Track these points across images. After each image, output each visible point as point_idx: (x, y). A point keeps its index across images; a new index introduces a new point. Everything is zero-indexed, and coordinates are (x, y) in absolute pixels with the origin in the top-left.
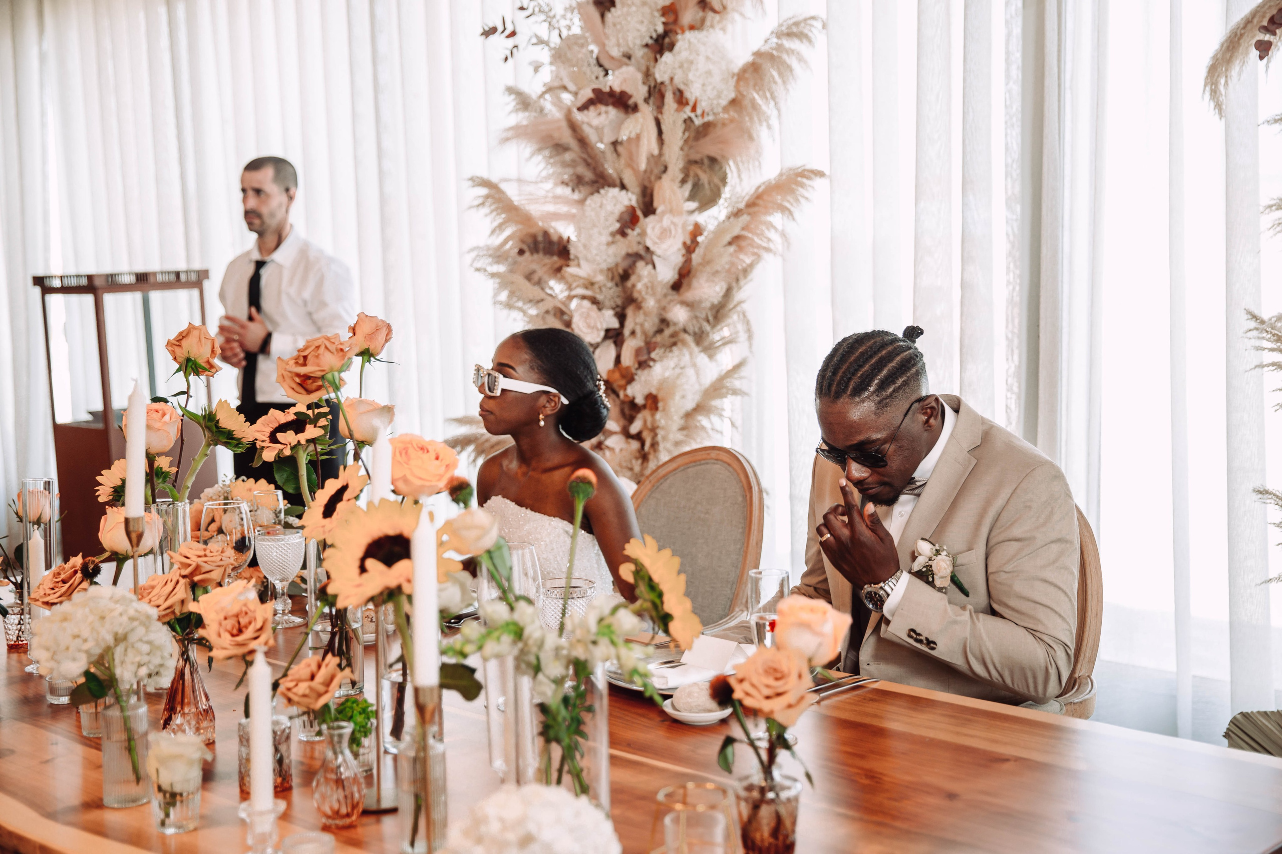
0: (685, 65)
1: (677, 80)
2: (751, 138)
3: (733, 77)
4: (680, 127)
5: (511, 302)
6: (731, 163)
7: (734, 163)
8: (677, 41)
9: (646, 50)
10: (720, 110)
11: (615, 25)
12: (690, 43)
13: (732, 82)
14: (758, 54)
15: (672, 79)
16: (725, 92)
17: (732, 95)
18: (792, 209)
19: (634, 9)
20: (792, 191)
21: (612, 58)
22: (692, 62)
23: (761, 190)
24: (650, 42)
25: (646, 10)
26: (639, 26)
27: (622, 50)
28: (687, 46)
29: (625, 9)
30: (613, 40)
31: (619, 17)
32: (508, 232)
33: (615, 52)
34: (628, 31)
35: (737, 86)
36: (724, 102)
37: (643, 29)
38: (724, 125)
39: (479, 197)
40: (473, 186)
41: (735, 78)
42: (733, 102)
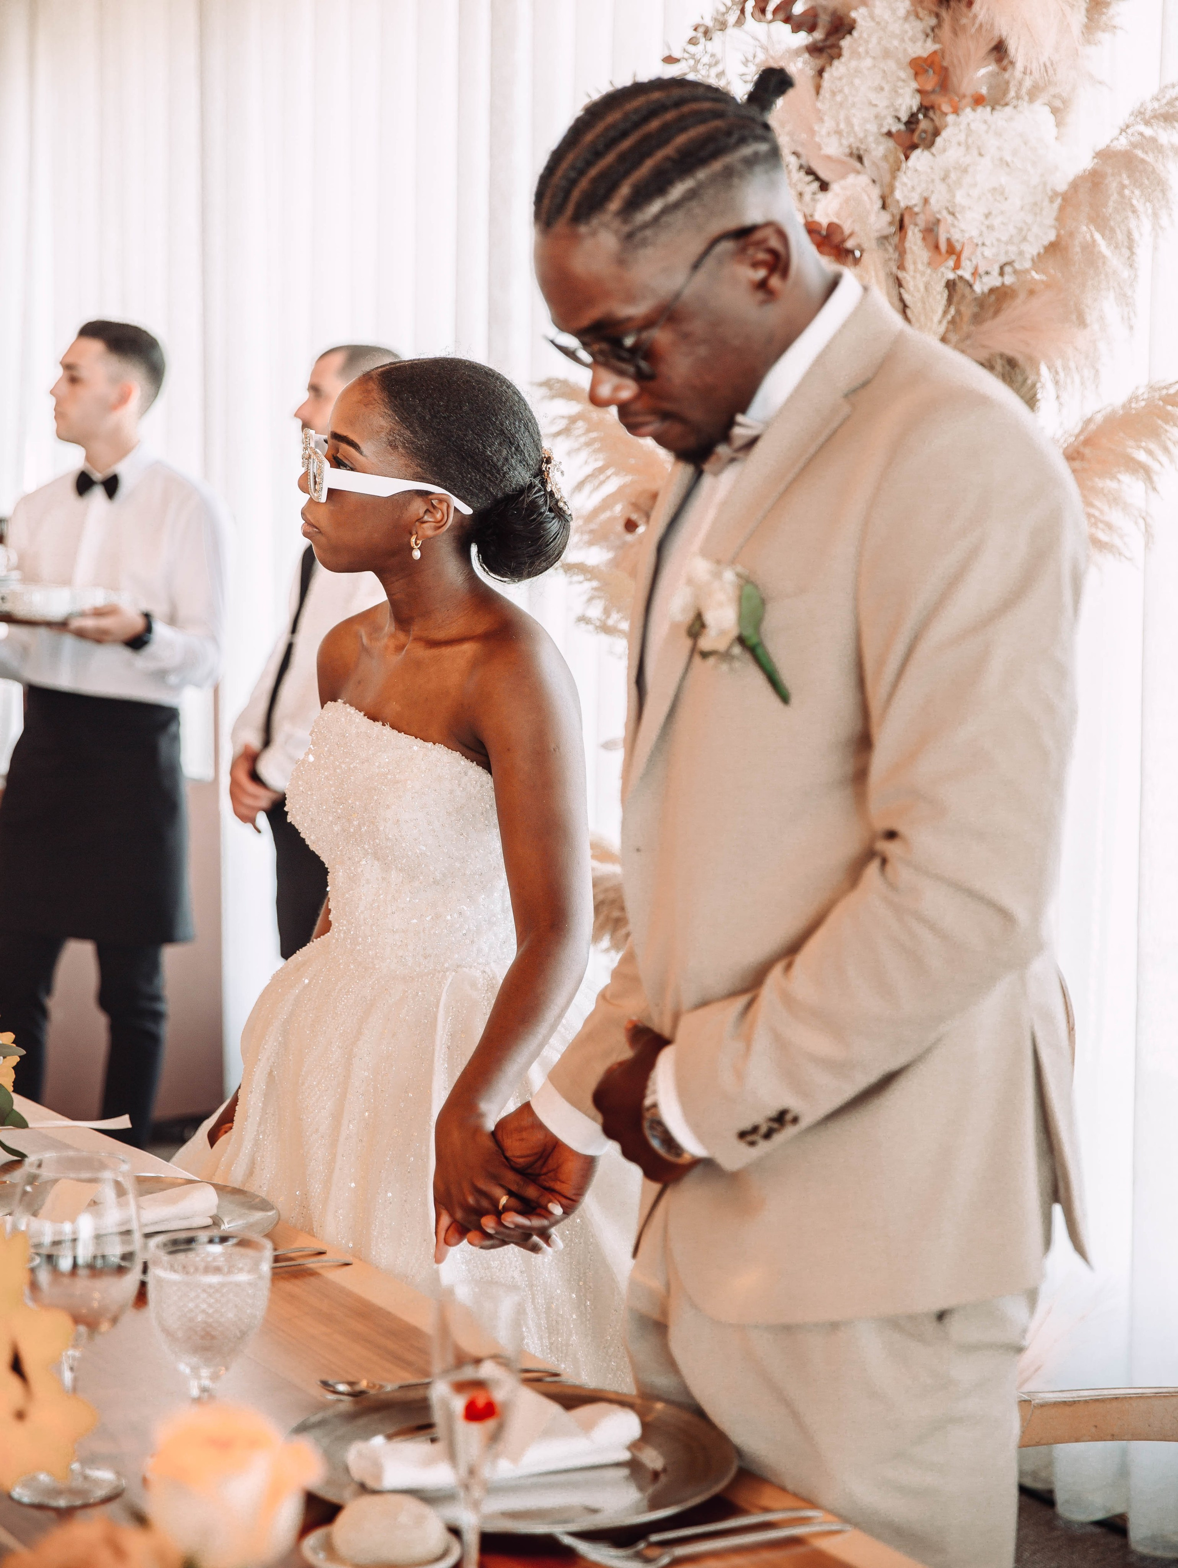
0: (953, 176)
1: (935, 203)
2: (1082, 322)
3: (1052, 201)
4: (940, 296)
5: (610, 622)
6: (1044, 369)
7: (1049, 368)
8: (946, 126)
9: (891, 143)
10: (1028, 265)
11: (834, 94)
12: (969, 132)
13: (1050, 212)
14: (1104, 155)
15: (926, 201)
16: (1035, 229)
17: (1052, 236)
18: (1154, 465)
19: (868, 62)
20: (1155, 433)
21: (829, 158)
22: (965, 171)
23: (1092, 427)
24: (896, 127)
25: (891, 65)
26: (873, 97)
27: (845, 142)
28: (962, 137)
29: (853, 64)
30: (829, 124)
31: (840, 79)
32: (612, 485)
33: (833, 148)
34: (854, 105)
35: (1060, 219)
36: (1033, 249)
37: (882, 102)
38: (1031, 293)
39: (563, 417)
40: (553, 397)
41: (1059, 200)
42: (1053, 248)
